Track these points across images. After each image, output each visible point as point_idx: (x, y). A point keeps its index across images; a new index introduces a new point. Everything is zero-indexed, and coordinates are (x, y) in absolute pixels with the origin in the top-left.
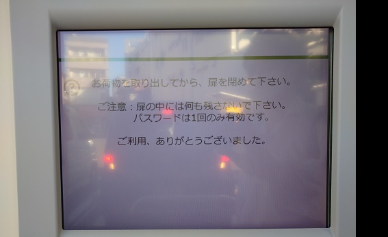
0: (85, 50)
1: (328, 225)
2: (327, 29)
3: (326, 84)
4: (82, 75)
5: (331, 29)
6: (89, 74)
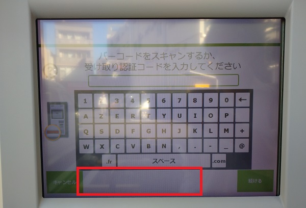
0: (73, 33)
1: (278, 194)
2: (280, 20)
3: (278, 65)
4: (70, 56)
5: (283, 20)
6: (76, 55)
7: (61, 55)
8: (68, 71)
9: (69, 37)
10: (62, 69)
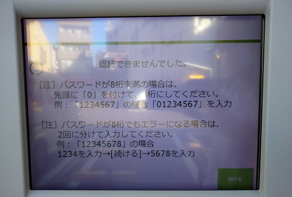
0: (73, 28)
4: (71, 48)
5: (263, 16)
6: (77, 48)
7: (62, 48)
8: (69, 63)
9: (70, 31)
10: (63, 62)
